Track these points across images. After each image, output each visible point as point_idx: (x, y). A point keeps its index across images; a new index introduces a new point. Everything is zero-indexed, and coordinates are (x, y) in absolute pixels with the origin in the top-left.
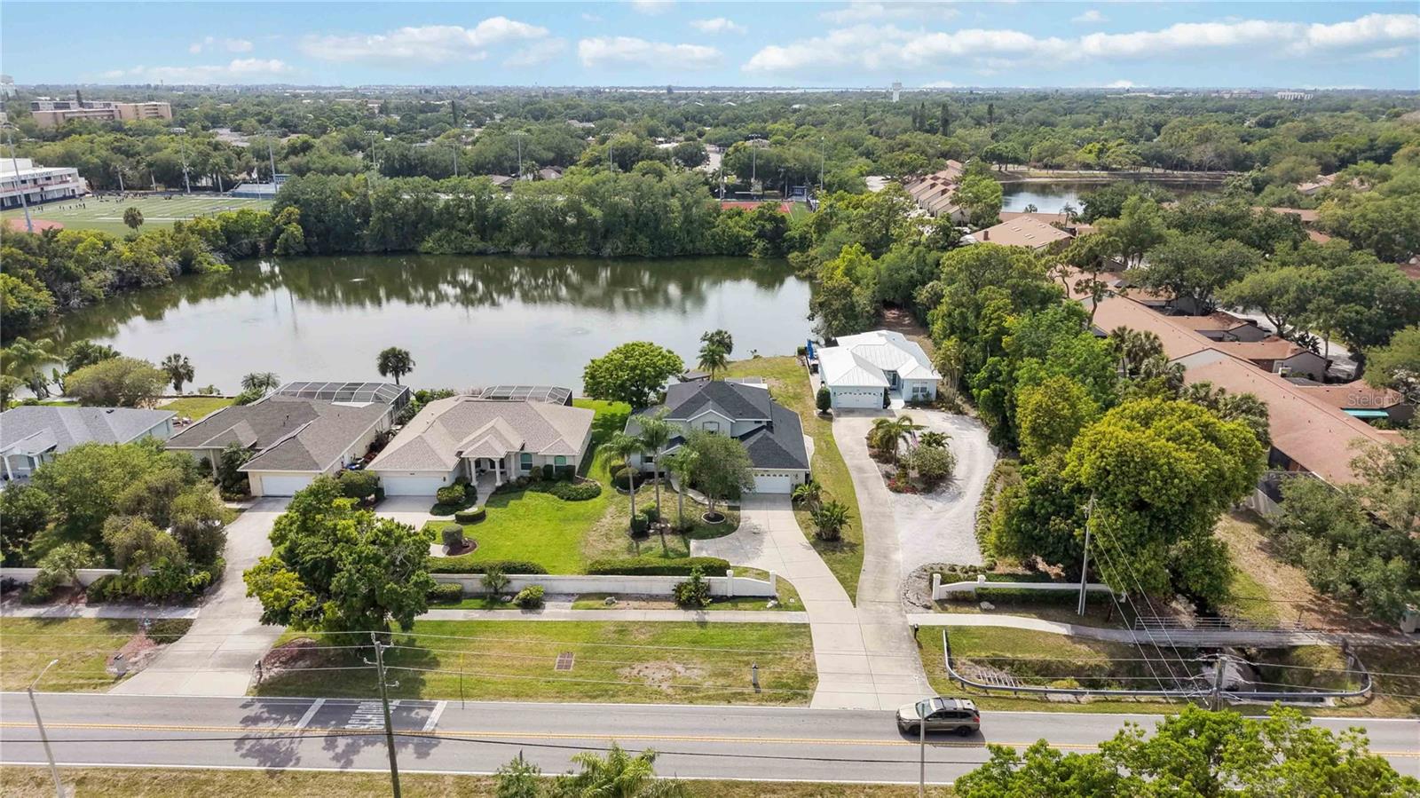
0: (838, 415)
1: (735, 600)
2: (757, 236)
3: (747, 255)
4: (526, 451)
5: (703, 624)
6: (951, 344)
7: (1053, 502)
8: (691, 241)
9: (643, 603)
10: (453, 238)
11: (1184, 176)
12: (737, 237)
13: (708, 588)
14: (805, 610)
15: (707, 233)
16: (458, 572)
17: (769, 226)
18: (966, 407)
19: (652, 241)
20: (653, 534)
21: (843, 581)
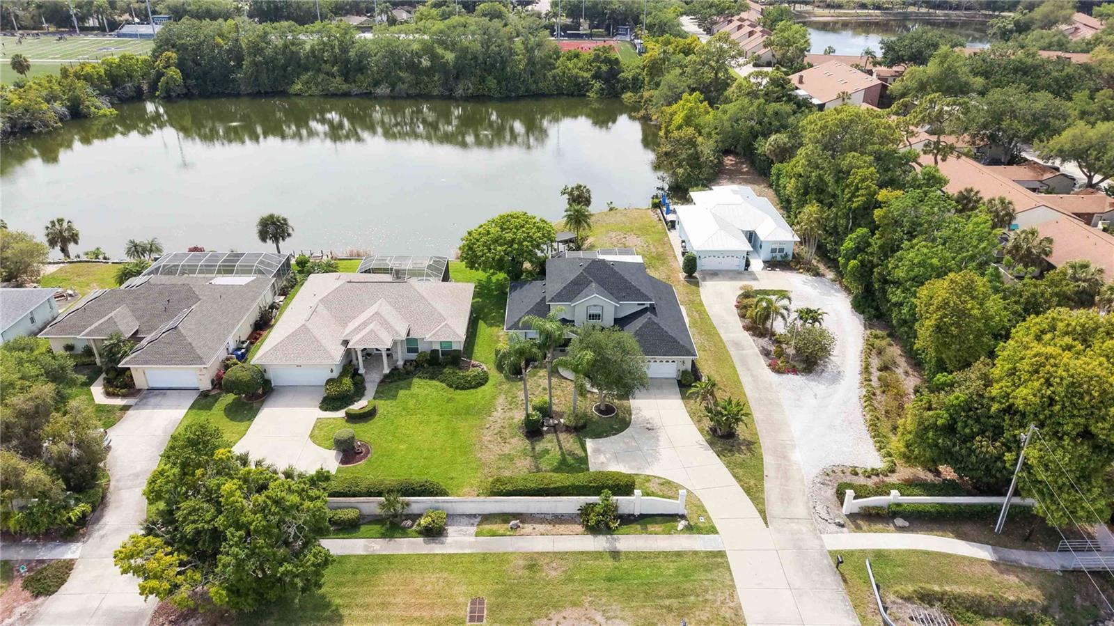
0: (704, 279)
1: (643, 520)
2: (594, 77)
3: (585, 95)
4: (411, 336)
5: (615, 554)
6: (811, 210)
7: (977, 420)
8: (534, 82)
9: (550, 527)
10: (319, 80)
11: (945, 15)
12: (576, 78)
13: (616, 508)
14: (717, 533)
15: (549, 75)
16: (354, 496)
17: (604, 68)
18: (822, 267)
19: (499, 82)
20: (548, 432)
21: (748, 491)
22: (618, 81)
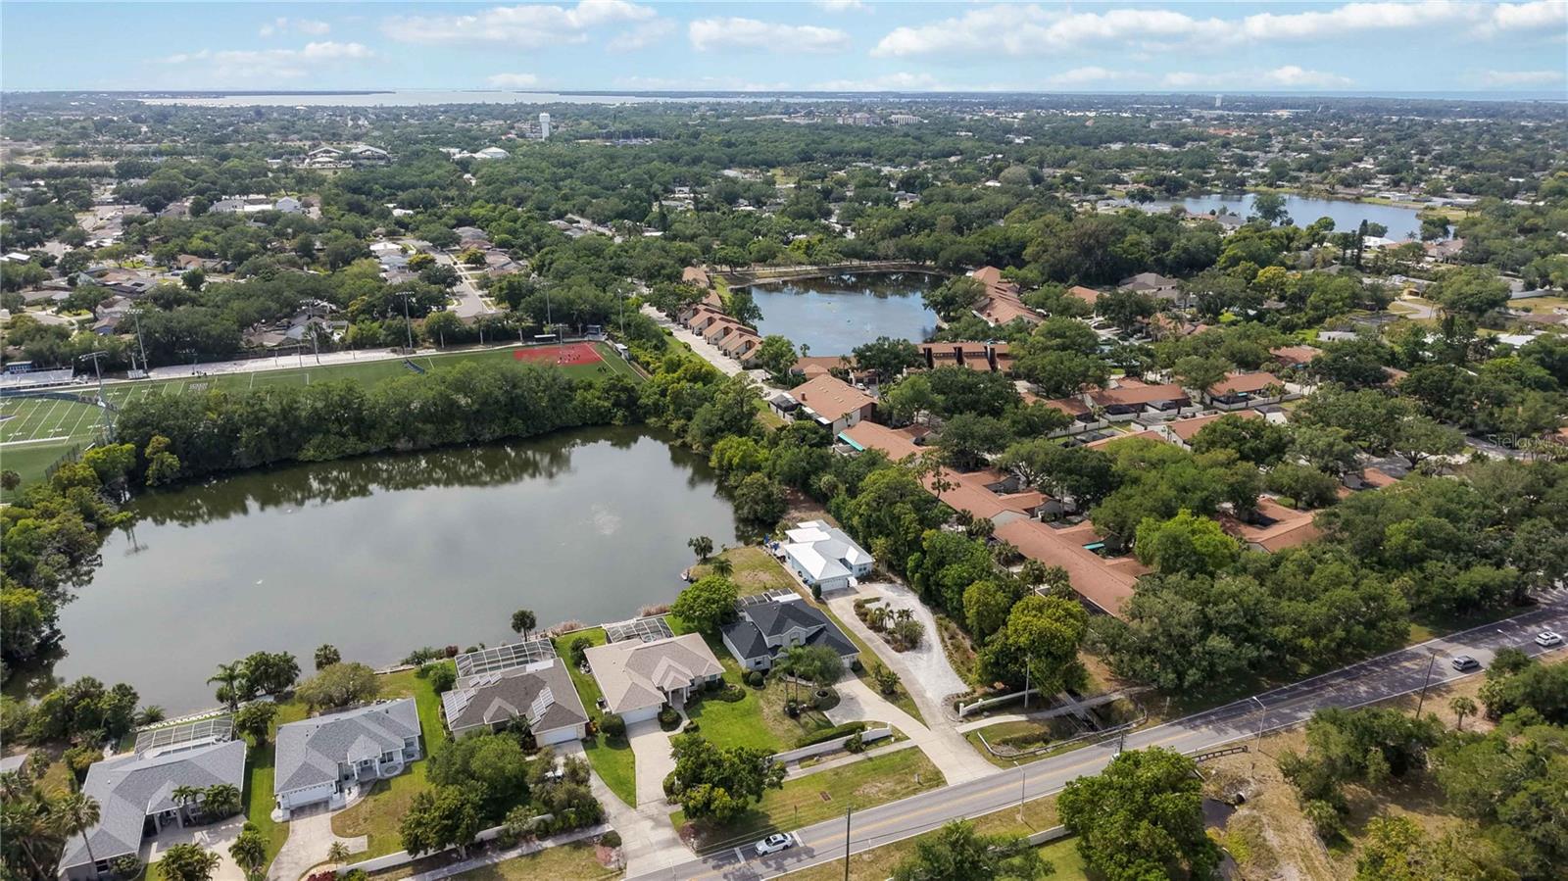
0: (828, 600)
1: (875, 742)
2: (614, 405)
4: (695, 676)
5: (870, 759)
6: (880, 542)
8: (558, 417)
9: (834, 756)
10: (331, 442)
11: (876, 267)
13: (862, 739)
14: (910, 738)
15: (570, 407)
17: (623, 396)
18: (895, 578)
19: (525, 422)
20: (801, 712)
21: (914, 717)
22: (639, 407)
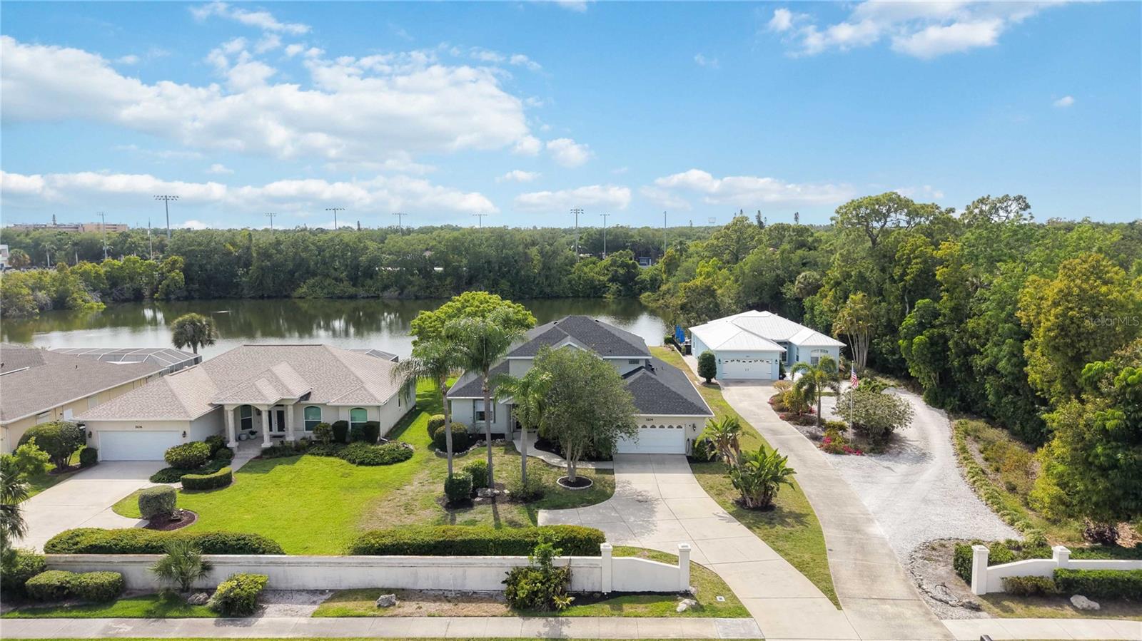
0: (727, 385)
1: (615, 599)
2: (610, 280)
3: (601, 297)
4: (312, 401)
6: (854, 298)
8: (549, 285)
9: (446, 606)
10: (326, 284)
12: (592, 281)
13: (567, 577)
14: (748, 615)
15: (565, 280)
17: (621, 271)
19: (512, 285)
20: (479, 503)
21: (801, 567)
22: (636, 283)
